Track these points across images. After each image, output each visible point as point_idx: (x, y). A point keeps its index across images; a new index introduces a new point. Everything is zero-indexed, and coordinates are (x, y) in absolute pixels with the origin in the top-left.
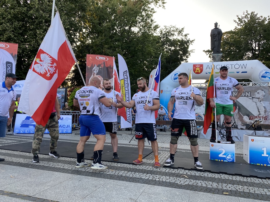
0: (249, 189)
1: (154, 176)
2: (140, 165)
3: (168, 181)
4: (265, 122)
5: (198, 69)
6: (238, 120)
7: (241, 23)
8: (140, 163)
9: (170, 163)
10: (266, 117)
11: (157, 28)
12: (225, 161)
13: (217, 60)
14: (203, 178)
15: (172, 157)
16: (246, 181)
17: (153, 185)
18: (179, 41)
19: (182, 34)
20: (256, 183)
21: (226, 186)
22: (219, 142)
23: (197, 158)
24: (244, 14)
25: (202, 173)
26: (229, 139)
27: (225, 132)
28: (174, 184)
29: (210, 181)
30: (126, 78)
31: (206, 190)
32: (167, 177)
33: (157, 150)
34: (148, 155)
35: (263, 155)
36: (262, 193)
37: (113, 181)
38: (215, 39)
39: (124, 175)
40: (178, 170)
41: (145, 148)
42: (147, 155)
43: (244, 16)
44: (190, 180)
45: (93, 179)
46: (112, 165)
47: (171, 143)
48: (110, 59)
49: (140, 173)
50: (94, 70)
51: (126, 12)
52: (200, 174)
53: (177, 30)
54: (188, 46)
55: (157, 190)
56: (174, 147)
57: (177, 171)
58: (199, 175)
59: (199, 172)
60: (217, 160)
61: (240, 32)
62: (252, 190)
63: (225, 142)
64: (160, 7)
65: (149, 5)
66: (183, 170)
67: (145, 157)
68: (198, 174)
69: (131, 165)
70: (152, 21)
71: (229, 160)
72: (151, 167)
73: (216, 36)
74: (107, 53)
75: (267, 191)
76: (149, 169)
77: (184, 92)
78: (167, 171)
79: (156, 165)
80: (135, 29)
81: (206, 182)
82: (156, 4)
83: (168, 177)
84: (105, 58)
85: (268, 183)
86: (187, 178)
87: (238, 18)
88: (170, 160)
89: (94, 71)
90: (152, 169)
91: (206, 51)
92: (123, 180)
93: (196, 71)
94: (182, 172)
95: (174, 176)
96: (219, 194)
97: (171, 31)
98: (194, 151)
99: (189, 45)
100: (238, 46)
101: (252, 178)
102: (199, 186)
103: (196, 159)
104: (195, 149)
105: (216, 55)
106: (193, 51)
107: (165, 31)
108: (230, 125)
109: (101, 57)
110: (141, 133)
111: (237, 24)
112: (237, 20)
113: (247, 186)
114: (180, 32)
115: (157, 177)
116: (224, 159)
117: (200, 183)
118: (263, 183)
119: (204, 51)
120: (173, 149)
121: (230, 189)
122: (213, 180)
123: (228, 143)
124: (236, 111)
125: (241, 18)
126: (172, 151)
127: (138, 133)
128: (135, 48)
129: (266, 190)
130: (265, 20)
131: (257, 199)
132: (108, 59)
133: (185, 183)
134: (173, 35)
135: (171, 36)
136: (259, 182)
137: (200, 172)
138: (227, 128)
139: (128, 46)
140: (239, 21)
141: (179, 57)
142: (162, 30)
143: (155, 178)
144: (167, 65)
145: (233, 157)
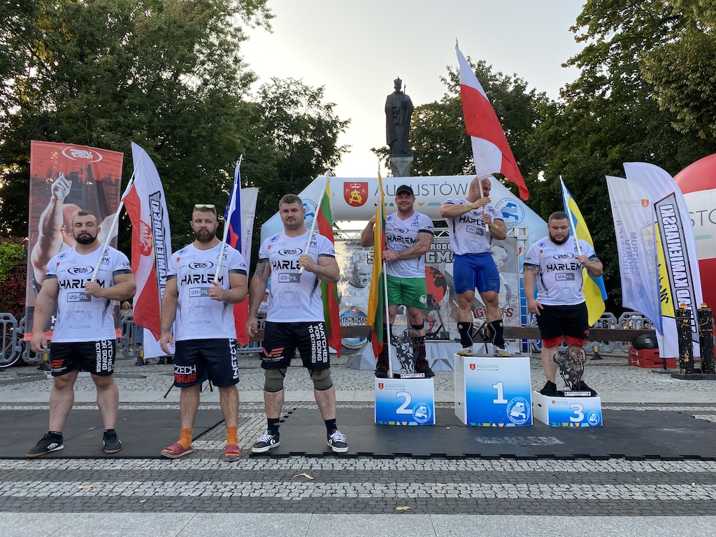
0: (459, 488)
1: (218, 487)
2: (181, 458)
3: (257, 494)
4: (509, 321)
5: (355, 193)
6: (450, 318)
7: (456, 85)
8: (183, 454)
9: (269, 444)
10: (510, 311)
11: (252, 81)
12: (411, 424)
13: (401, 173)
14: (351, 476)
15: (273, 426)
16: (455, 469)
17: (211, 512)
18: (311, 120)
19: (319, 102)
20: (477, 472)
21: (405, 488)
22: (397, 376)
23: (334, 420)
25: (352, 461)
26: (422, 367)
27: (411, 350)
28: (271, 503)
29: (368, 481)
30: (157, 214)
31: (355, 507)
32: (256, 483)
33: (234, 411)
34: (211, 426)
35: (495, 402)
36: (488, 497)
37: (90, 517)
38: (395, 120)
39: (128, 493)
40: (290, 460)
41: (202, 407)
42: (211, 429)
44: (317, 484)
45: (21, 518)
46: (96, 468)
47: (267, 389)
48: (108, 157)
49: (179, 483)
50: (56, 189)
51: (160, 29)
52: (345, 465)
53: (305, 91)
54: (335, 135)
55: (221, 525)
56: (277, 398)
57: (285, 465)
58: (341, 468)
59: (343, 461)
60: (393, 423)
61: (456, 107)
62: (466, 492)
63: (411, 376)
64: (260, 26)
65: (228, 18)
66: (302, 460)
67: (201, 435)
68: (338, 465)
69: (157, 461)
70: (237, 61)
71: (421, 421)
72: (214, 461)
73: (399, 111)
74: (105, 142)
75: (500, 489)
76: (208, 468)
77: (291, 249)
78: (257, 468)
79: (228, 455)
80: (190, 81)
81: (358, 485)
82: (249, 18)
83: (257, 485)
84: (93, 154)
85: (502, 470)
86: (310, 481)
87: (449, 72)
88: (270, 436)
89: (57, 193)
90: (215, 468)
91: (377, 150)
92: (122, 509)
93: (350, 199)
94: (298, 464)
95: (276, 478)
96: (385, 513)
97: (290, 92)
98: (324, 405)
99: (337, 132)
100: (451, 142)
101: (468, 461)
102: (337, 498)
103: (331, 426)
104: (328, 397)
105: (398, 159)
106: (348, 149)
107: (276, 93)
108: (422, 333)
109: (77, 151)
110: (193, 369)
111: (447, 86)
112: (449, 79)
113: (454, 482)
114: (314, 97)
115: (228, 487)
116: (409, 418)
117: (342, 490)
118: (492, 469)
119: (373, 150)
120: (274, 407)
121: (413, 496)
122: (375, 476)
123: (417, 376)
124: (445, 297)
125: (456, 73)
126: (272, 410)
127: (182, 370)
128: (190, 131)
129: (496, 487)
130: (508, 82)
131: (475, 512)
132: (101, 158)
133: (302, 496)
134: (296, 103)
135: (290, 106)
136: (484, 469)
137: (346, 460)
138: (416, 338)
139: (168, 126)
140: (452, 80)
141: (313, 161)
142: (266, 87)
143: (219, 491)
144: (281, 181)
145: (430, 411)
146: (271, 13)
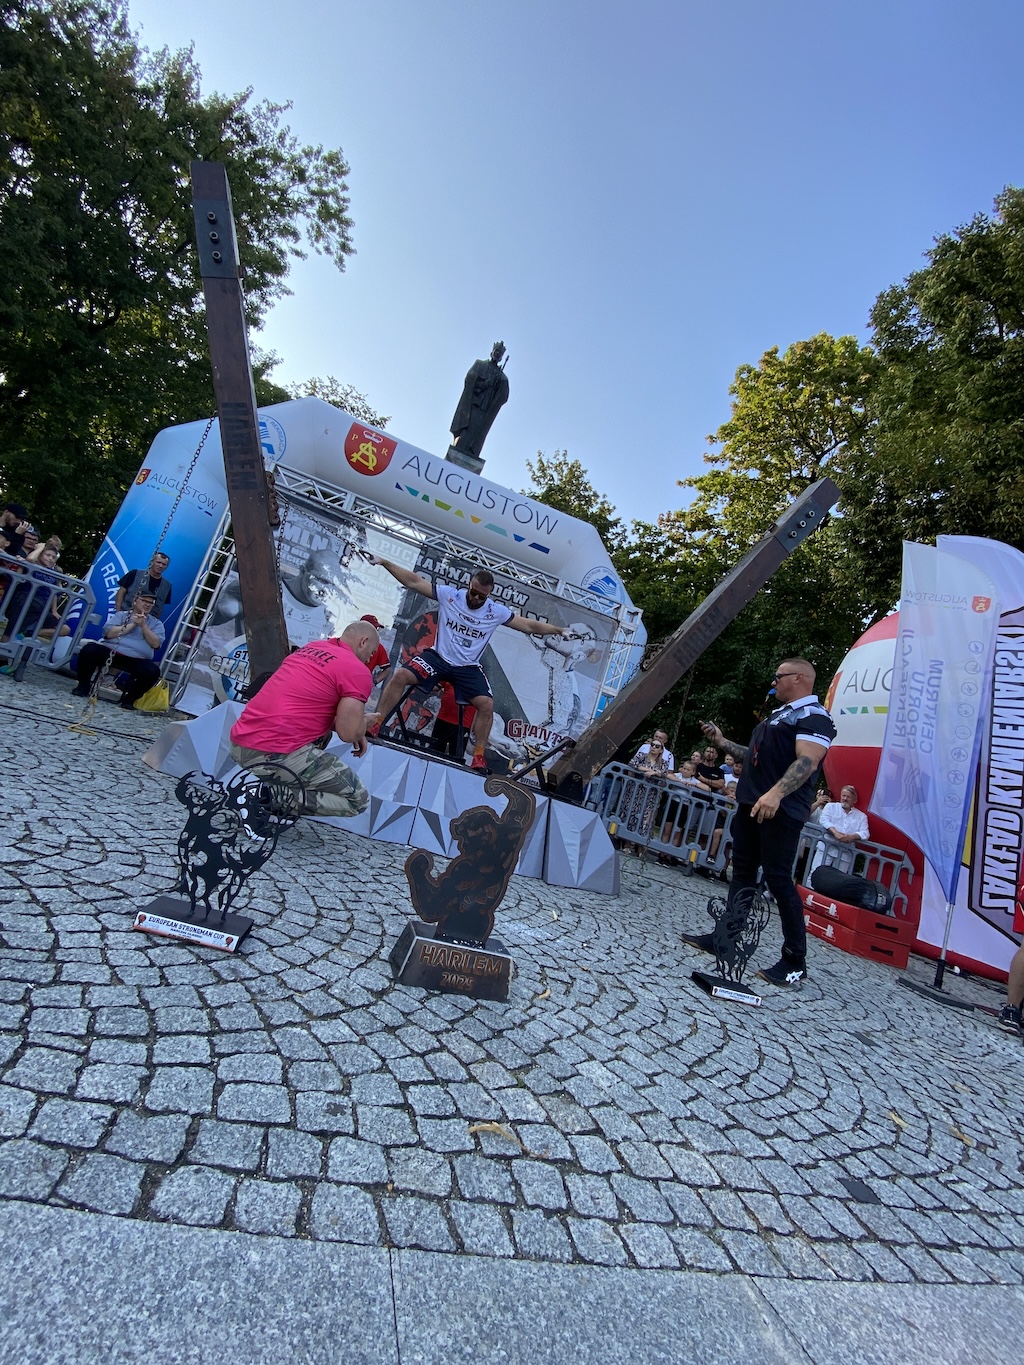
7: (542, 478)
24: (555, 457)
64: (328, 255)
73: (486, 389)
87: (538, 458)
93: (354, 455)
107: (327, 396)
111: (531, 474)
112: (536, 466)
125: (545, 464)
140: (539, 469)
142: (318, 385)
146: (352, 245)
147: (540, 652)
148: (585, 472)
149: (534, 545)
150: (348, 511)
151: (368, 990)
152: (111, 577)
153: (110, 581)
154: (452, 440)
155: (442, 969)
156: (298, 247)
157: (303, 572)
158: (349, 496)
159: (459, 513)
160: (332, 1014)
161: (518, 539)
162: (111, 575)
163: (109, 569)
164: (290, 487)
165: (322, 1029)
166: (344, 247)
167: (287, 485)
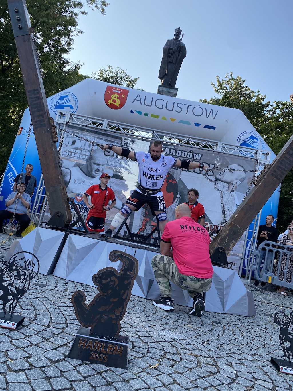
5: (115, 97)
7: (220, 89)
19: (133, 86)
24: (226, 77)
38: (169, 59)
43: (227, 79)
53: (127, 78)
64: (98, 10)
82: (92, 3)
87: (217, 80)
93: (109, 101)
97: (117, 77)
105: (165, 89)
107: (108, 75)
111: (214, 89)
112: (216, 84)
114: (132, 83)
124: (173, 204)
125: (222, 82)
147: (213, 184)
148: (245, 81)
149: (206, 127)
150: (105, 129)
151: (49, 360)
152: (11, 178)
153: (11, 180)
154: (160, 82)
155: (89, 351)
156: (83, 10)
157: (88, 161)
158: (105, 122)
159: (164, 118)
160: (22, 370)
161: (197, 125)
162: (11, 177)
163: (10, 175)
164: (78, 123)
165: (12, 376)
166: (104, 4)
167: (77, 123)
